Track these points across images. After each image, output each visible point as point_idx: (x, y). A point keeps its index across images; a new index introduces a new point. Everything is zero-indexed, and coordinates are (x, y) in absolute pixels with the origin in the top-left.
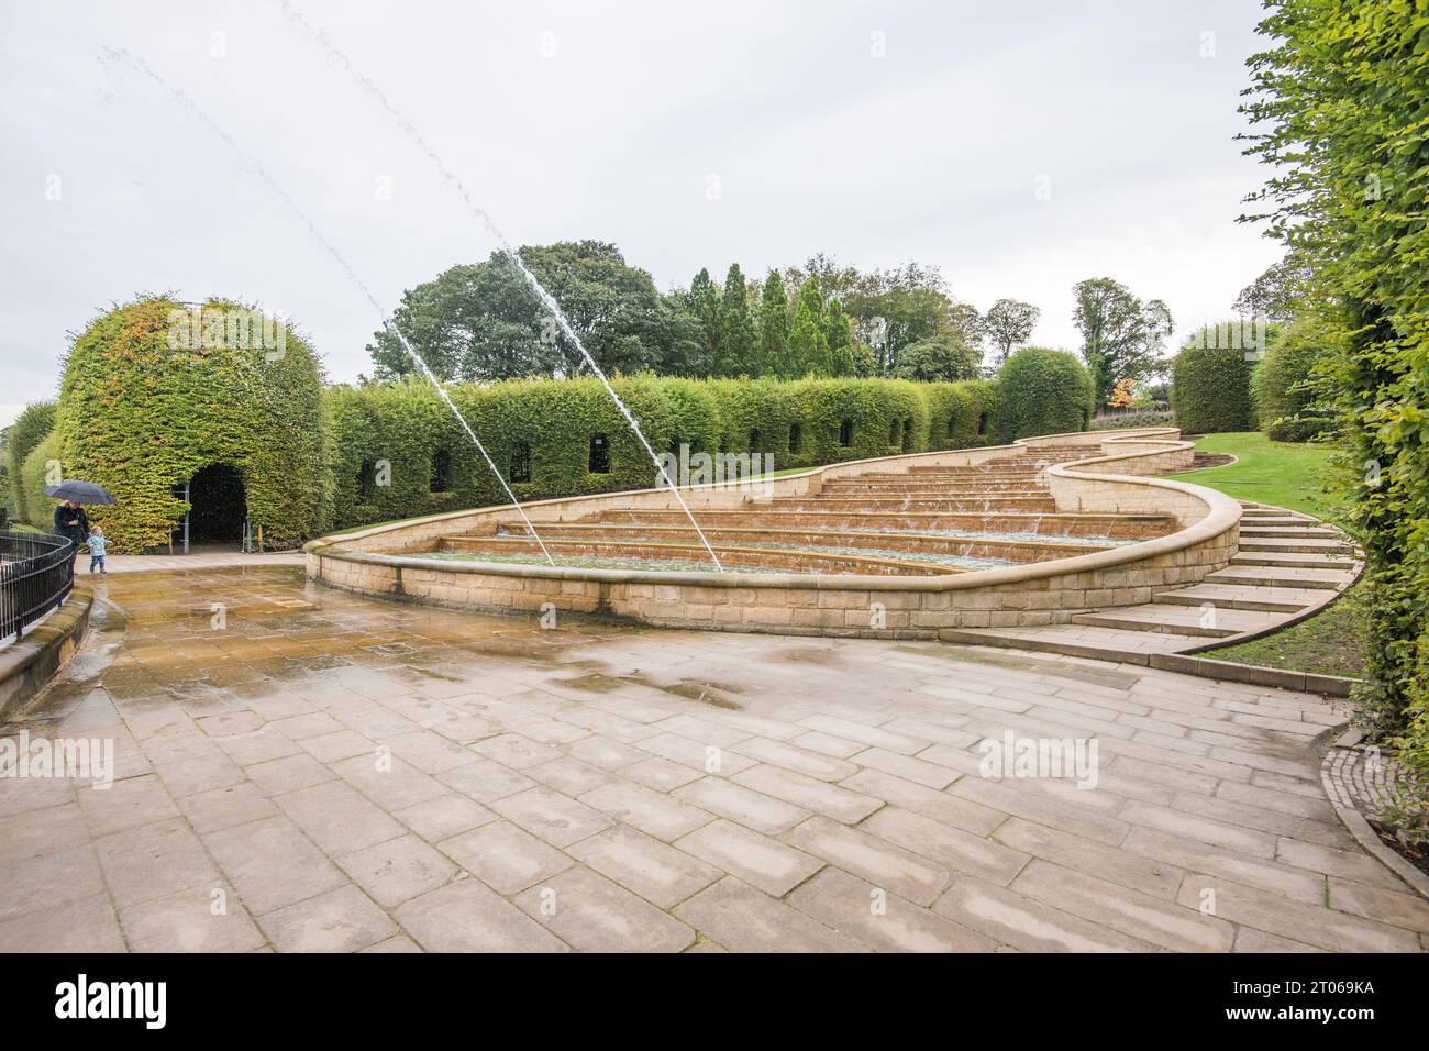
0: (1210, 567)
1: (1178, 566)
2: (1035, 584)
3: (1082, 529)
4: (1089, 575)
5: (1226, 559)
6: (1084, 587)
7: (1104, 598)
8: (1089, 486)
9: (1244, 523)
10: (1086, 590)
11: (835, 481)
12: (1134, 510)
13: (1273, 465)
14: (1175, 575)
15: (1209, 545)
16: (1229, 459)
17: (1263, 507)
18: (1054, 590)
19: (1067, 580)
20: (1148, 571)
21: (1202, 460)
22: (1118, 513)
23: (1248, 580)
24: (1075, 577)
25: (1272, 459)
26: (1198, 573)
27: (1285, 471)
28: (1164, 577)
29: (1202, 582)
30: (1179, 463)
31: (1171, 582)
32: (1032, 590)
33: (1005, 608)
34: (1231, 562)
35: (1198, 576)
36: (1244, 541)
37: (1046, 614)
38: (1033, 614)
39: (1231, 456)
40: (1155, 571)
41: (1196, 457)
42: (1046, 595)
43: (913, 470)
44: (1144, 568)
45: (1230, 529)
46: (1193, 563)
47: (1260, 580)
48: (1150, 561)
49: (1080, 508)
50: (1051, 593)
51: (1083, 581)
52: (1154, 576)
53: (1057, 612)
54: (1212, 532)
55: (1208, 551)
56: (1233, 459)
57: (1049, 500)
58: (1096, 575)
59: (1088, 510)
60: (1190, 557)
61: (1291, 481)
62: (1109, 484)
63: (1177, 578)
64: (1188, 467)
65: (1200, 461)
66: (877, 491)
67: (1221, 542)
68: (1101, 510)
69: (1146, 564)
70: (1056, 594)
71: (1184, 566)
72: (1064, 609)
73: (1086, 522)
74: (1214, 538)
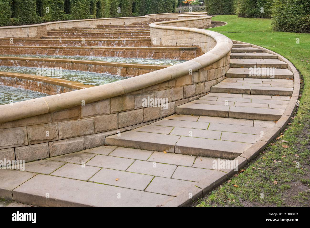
0: (214, 81)
1: (194, 83)
2: (65, 114)
3: (159, 55)
4: (120, 99)
5: (224, 74)
6: (116, 110)
7: (136, 117)
8: (165, 33)
9: (232, 51)
10: (118, 113)
11: (56, 30)
12: (183, 45)
13: (241, 26)
14: (192, 90)
15: (215, 66)
16: (224, 23)
17: (239, 42)
18: (85, 117)
19: (99, 107)
20: (172, 90)
21: (214, 24)
22: (176, 46)
23: (237, 90)
24: (107, 103)
25: (240, 24)
26: (207, 86)
27: (245, 28)
28: (185, 92)
29: (210, 92)
30: (205, 24)
31: (189, 96)
32: (63, 120)
33: (31, 142)
34: (226, 76)
35: (207, 89)
36: (233, 61)
37: (80, 140)
38: (65, 143)
39: (225, 22)
40: (179, 88)
41: (212, 23)
42: (77, 122)
43: (99, 26)
44: (168, 88)
45: (226, 55)
46: (204, 79)
47: (244, 90)
48: (174, 82)
49: (161, 44)
50: (83, 120)
51: (116, 105)
52: (177, 92)
53: (90, 137)
54: (217, 57)
55: (213, 70)
56: (225, 24)
57: (148, 40)
58: (128, 98)
59: (164, 45)
60: (203, 76)
61: (248, 32)
62: (173, 31)
63: (194, 92)
64: (209, 26)
65: (213, 24)
66: (77, 35)
67: (222, 63)
68: (170, 45)
69: (171, 84)
70: (88, 121)
71: (199, 83)
72: (98, 133)
73: (161, 51)
74: (218, 61)
